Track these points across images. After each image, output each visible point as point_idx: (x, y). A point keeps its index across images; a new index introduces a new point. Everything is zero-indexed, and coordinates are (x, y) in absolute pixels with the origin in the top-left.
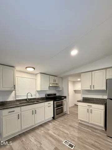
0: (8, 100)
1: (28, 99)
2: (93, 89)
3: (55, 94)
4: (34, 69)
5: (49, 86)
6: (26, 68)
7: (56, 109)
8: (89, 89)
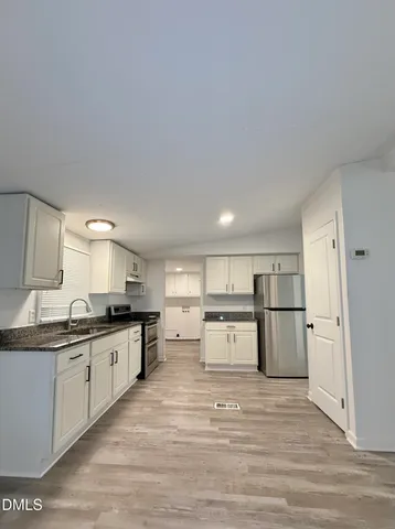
0: (16, 326)
1: (74, 321)
2: (230, 292)
3: (128, 308)
4: (113, 225)
5: (127, 282)
6: (88, 223)
7: (147, 346)
8: (224, 291)
